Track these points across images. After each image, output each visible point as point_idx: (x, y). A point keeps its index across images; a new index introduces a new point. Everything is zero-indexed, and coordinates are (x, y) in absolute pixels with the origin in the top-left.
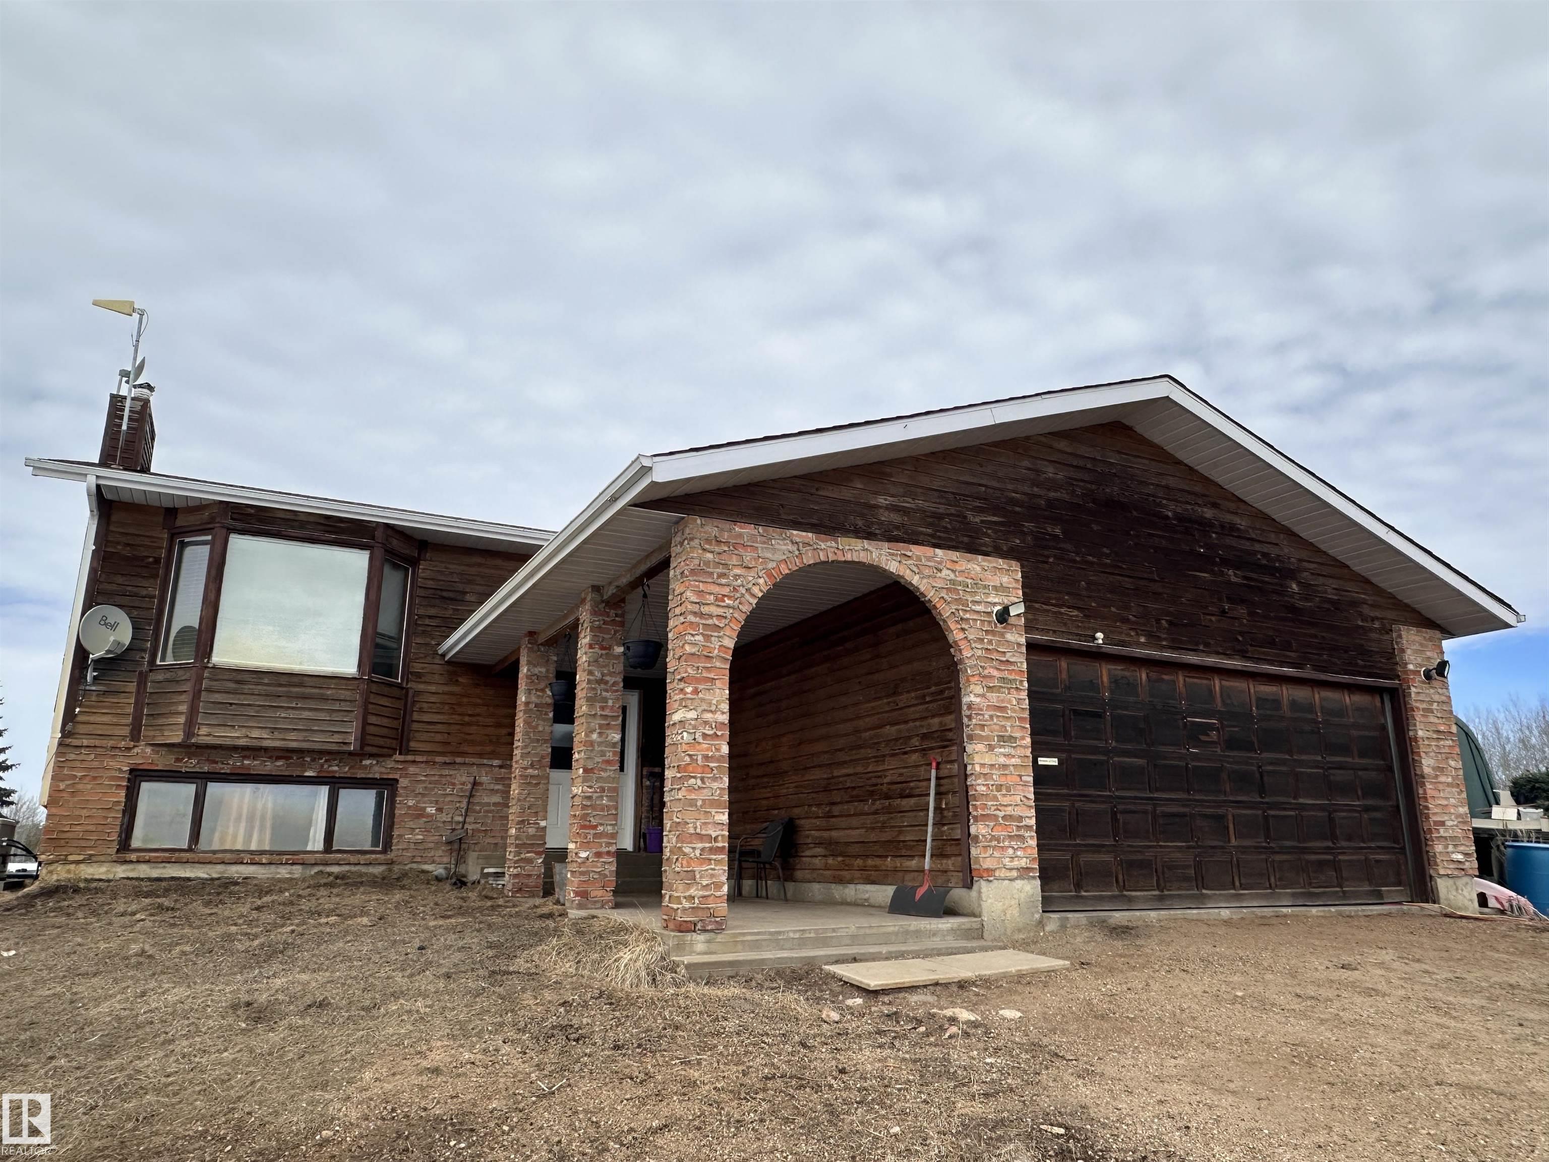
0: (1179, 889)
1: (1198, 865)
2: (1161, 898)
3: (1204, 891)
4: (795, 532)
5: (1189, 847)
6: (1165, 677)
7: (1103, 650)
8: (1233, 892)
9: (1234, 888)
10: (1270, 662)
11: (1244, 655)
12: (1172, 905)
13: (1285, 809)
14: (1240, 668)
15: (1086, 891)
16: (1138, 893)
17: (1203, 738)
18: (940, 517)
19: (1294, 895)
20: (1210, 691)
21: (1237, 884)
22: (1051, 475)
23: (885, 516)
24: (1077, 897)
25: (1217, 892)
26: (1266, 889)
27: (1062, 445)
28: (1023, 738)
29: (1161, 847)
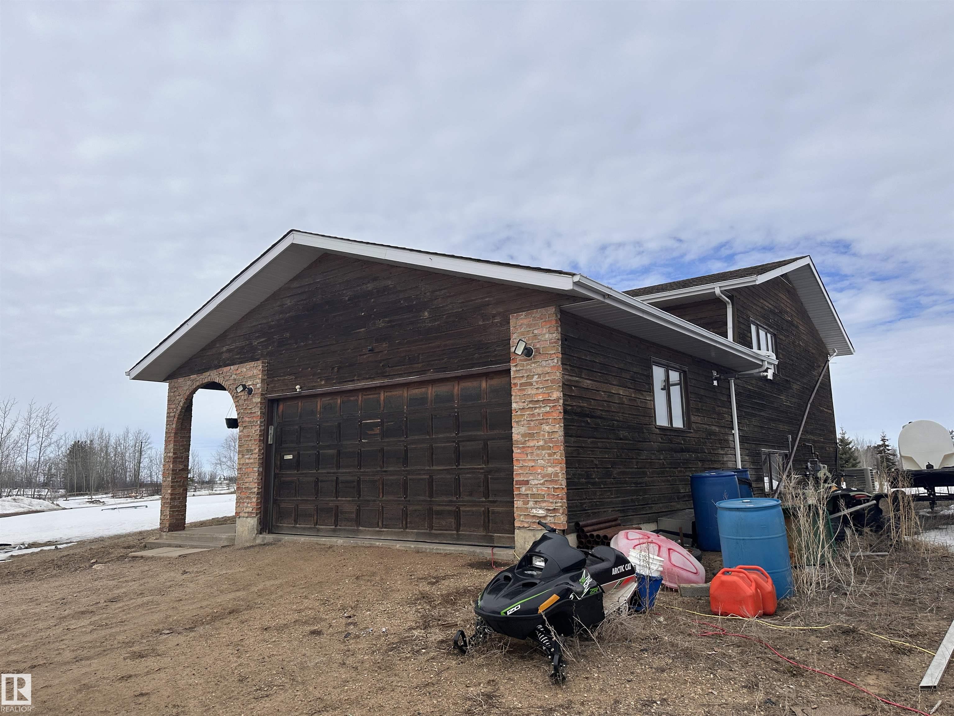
0: (346, 526)
1: (358, 511)
2: (334, 531)
3: (360, 528)
4: (192, 376)
5: (353, 501)
6: (352, 398)
7: (302, 394)
8: (377, 529)
9: (378, 526)
10: (400, 375)
11: (383, 375)
12: (339, 535)
13: (420, 474)
14: (379, 385)
15: (299, 524)
16: (323, 527)
17: (370, 432)
18: (242, 348)
19: (417, 534)
20: (378, 401)
21: (380, 524)
22: (289, 304)
23: (224, 356)
24: (294, 527)
25: (367, 529)
26: (401, 528)
27: (295, 285)
28: (255, 449)
29: (338, 501)
